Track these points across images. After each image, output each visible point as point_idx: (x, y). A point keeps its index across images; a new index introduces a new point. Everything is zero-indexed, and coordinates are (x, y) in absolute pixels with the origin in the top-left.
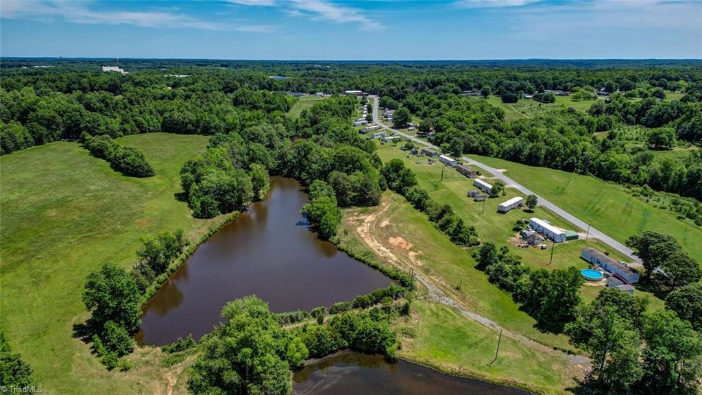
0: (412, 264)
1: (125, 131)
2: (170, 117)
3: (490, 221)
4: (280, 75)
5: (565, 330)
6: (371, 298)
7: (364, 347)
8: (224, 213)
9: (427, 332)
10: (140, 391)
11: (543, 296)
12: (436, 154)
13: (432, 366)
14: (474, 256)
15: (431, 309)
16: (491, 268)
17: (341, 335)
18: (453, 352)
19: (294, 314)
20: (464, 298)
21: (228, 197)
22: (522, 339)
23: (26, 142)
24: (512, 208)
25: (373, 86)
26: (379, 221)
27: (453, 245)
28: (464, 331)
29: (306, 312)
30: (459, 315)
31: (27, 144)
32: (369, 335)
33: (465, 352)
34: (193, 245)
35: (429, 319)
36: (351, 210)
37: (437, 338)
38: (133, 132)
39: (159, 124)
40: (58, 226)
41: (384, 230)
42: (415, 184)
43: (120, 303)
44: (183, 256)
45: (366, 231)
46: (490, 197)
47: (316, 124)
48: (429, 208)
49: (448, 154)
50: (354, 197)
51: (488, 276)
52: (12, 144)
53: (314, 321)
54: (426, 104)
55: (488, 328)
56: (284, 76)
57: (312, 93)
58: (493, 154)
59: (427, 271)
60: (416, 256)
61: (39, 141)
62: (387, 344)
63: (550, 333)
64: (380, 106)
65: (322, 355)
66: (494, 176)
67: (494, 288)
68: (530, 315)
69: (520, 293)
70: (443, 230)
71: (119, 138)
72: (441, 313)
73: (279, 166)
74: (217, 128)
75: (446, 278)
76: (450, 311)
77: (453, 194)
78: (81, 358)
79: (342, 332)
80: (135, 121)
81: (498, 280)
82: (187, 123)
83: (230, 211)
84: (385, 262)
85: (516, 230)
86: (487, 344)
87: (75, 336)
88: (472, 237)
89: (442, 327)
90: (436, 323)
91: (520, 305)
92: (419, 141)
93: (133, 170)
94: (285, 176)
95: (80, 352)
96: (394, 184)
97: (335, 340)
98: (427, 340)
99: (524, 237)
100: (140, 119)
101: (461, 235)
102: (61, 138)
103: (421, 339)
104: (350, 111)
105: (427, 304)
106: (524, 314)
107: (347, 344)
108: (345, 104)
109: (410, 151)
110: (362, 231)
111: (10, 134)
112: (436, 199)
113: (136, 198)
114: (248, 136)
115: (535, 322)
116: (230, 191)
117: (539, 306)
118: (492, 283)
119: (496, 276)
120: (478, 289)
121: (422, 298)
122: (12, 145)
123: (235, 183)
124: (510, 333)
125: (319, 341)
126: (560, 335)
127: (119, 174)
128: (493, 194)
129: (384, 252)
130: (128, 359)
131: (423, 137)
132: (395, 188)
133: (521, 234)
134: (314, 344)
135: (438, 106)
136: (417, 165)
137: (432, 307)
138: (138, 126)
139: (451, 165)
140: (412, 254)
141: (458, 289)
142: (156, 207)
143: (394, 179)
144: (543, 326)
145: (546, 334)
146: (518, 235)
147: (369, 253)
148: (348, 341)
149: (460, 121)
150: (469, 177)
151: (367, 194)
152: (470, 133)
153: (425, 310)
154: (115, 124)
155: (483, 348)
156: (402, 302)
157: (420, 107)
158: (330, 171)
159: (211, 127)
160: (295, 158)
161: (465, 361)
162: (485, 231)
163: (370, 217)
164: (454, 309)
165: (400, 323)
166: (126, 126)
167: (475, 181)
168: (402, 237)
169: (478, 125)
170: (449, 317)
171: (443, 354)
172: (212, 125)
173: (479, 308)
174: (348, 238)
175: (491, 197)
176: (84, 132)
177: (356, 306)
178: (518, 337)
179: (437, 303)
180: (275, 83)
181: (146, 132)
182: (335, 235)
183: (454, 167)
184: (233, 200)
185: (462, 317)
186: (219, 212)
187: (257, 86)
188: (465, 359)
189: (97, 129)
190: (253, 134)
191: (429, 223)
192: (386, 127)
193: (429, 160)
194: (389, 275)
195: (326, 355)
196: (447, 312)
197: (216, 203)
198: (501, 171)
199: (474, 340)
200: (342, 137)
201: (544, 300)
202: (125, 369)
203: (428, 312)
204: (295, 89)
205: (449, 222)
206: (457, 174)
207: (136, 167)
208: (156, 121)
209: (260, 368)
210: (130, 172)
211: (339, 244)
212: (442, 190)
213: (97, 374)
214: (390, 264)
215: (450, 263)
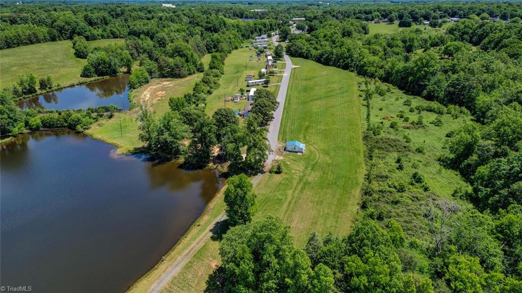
1: (103, 36)
12: (269, 56)
13: (92, 135)
17: (64, 120)
24: (257, 84)
31: (45, 40)
34: (62, 86)
38: (108, 37)
44: (50, 90)
71: (98, 40)
77: (241, 76)
80: (111, 30)
83: (103, 76)
84: (137, 100)
93: (81, 55)
97: (60, 122)
98: (105, 128)
102: (68, 39)
105: (127, 116)
107: (66, 125)
111: (34, 33)
113: (64, 66)
122: (35, 40)
127: (75, 56)
128: (262, 77)
129: (146, 97)
138: (112, 34)
140: (159, 98)
150: (266, 69)
151: (176, 71)
154: (99, 32)
163: (169, 82)
168: (166, 92)
171: (103, 133)
176: (75, 35)
179: (132, 116)
181: (117, 38)
182: (134, 88)
184: (104, 69)
186: (96, 76)
188: (109, 135)
189: (84, 34)
195: (54, 127)
198: (295, 67)
207: (80, 52)
212: (237, 74)
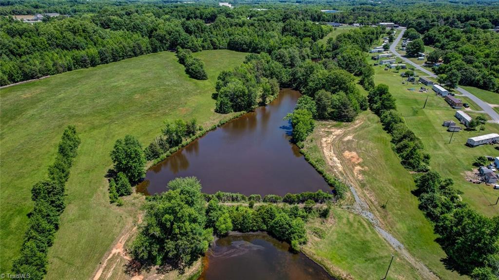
0: (353, 176)
1: (203, 47)
2: (234, 39)
3: (453, 152)
4: (334, 9)
5: (473, 274)
6: (298, 197)
7: (277, 234)
8: (235, 111)
9: (335, 237)
10: (119, 221)
11: (460, 235)
12: (431, 83)
13: (324, 266)
14: (416, 182)
15: (348, 219)
16: (426, 196)
17: (262, 220)
18: (349, 260)
19: (235, 195)
20: (385, 216)
21: (239, 100)
22: (422, 269)
23: (147, 50)
24: (484, 143)
25: (405, 19)
26: (345, 135)
27: (402, 167)
28: (369, 245)
29: (245, 196)
30: (372, 230)
31: (148, 51)
32: (281, 226)
33: (359, 263)
34: (204, 130)
35: (342, 226)
36: (327, 122)
37: (340, 244)
39: (226, 44)
40: (136, 105)
41: (345, 144)
42: (394, 108)
43: (128, 162)
44: (194, 137)
45: (329, 142)
46: (465, 130)
47: (337, 49)
48: (395, 132)
49: (443, 85)
50: (332, 112)
51: (420, 203)
52: (139, 51)
53: (247, 204)
54: (447, 37)
55: (394, 249)
56: (338, 10)
57: (351, 24)
58: (493, 88)
59: (363, 186)
60: (360, 170)
61: (155, 50)
62: (294, 237)
63: (455, 271)
64: (404, 36)
65: (244, 231)
66: (482, 109)
67: (421, 214)
68: (443, 249)
69: (442, 226)
70: (398, 153)
71: (199, 52)
72: (356, 224)
73: (290, 81)
74: (262, 49)
75: (378, 195)
76: (366, 225)
77: (429, 121)
78: (102, 191)
79: (263, 218)
80: (211, 41)
81: (427, 208)
82: (243, 44)
83: (240, 111)
84: (330, 170)
85: (476, 165)
86: (384, 262)
87: (106, 176)
88: (423, 164)
89: (350, 236)
90: (347, 231)
91: (438, 236)
92: (424, 70)
93: (194, 74)
94: (294, 89)
95: (103, 188)
96: (375, 106)
97: (257, 223)
98: (332, 243)
99: (481, 174)
100: (214, 40)
101: (411, 161)
102: (168, 49)
103: (327, 241)
104: (371, 40)
105: (347, 213)
106: (438, 246)
107: (265, 228)
108: (369, 34)
109: (407, 78)
110: (326, 141)
111: (138, 44)
112: (408, 123)
113: (187, 93)
114: (276, 56)
115: (445, 256)
116: (241, 96)
117: (454, 242)
118: (421, 210)
119: (425, 204)
120: (403, 212)
121: (345, 207)
123: (247, 91)
124: (413, 259)
125: (243, 220)
126: (465, 276)
127: (188, 75)
128: (470, 127)
129: (334, 162)
130: (125, 199)
131: (429, 67)
132: (375, 109)
133: (479, 170)
134: (239, 222)
135: (458, 39)
136: (409, 91)
137: (350, 217)
139: (441, 95)
140: (358, 168)
141: (383, 207)
142: (196, 101)
143: (377, 102)
144: (450, 263)
145: (449, 272)
146: (476, 170)
147: (321, 161)
148: (267, 226)
149: (472, 54)
150: (454, 108)
151: (344, 112)
152: (476, 67)
153: (343, 218)
154: (198, 42)
155: (378, 264)
156: (325, 206)
157: (441, 39)
158: (320, 89)
159: (258, 48)
160: (303, 75)
161: (355, 271)
162: (442, 161)
163: (339, 130)
164: (370, 224)
165: (316, 222)
166: (205, 44)
167: (457, 113)
168: (357, 153)
169: (489, 59)
170: (362, 229)
171: (339, 259)
172: (259, 46)
173: (395, 229)
174: (311, 145)
175: (467, 130)
176: (178, 46)
177: (285, 201)
178: (420, 265)
179: (356, 215)
180: (324, 15)
181: (217, 49)
182: (302, 140)
183: (444, 97)
184: (243, 103)
185: (374, 233)
186: (232, 110)
187: (309, 18)
188: (356, 270)
189: (186, 44)
190: (280, 55)
191: (390, 144)
192: (399, 55)
193: (422, 88)
194: (327, 182)
195: (248, 232)
196: (362, 224)
197: (230, 104)
198: (492, 106)
199: (373, 255)
200: (350, 61)
201: (460, 240)
202: (120, 205)
203: (345, 221)
204: (338, 20)
205: (406, 146)
206: (443, 103)
207: (197, 72)
208: (224, 42)
209: (177, 231)
210: (193, 75)
211: (302, 148)
212: (419, 117)
213: (104, 204)
214: (334, 172)
215: (389, 183)
